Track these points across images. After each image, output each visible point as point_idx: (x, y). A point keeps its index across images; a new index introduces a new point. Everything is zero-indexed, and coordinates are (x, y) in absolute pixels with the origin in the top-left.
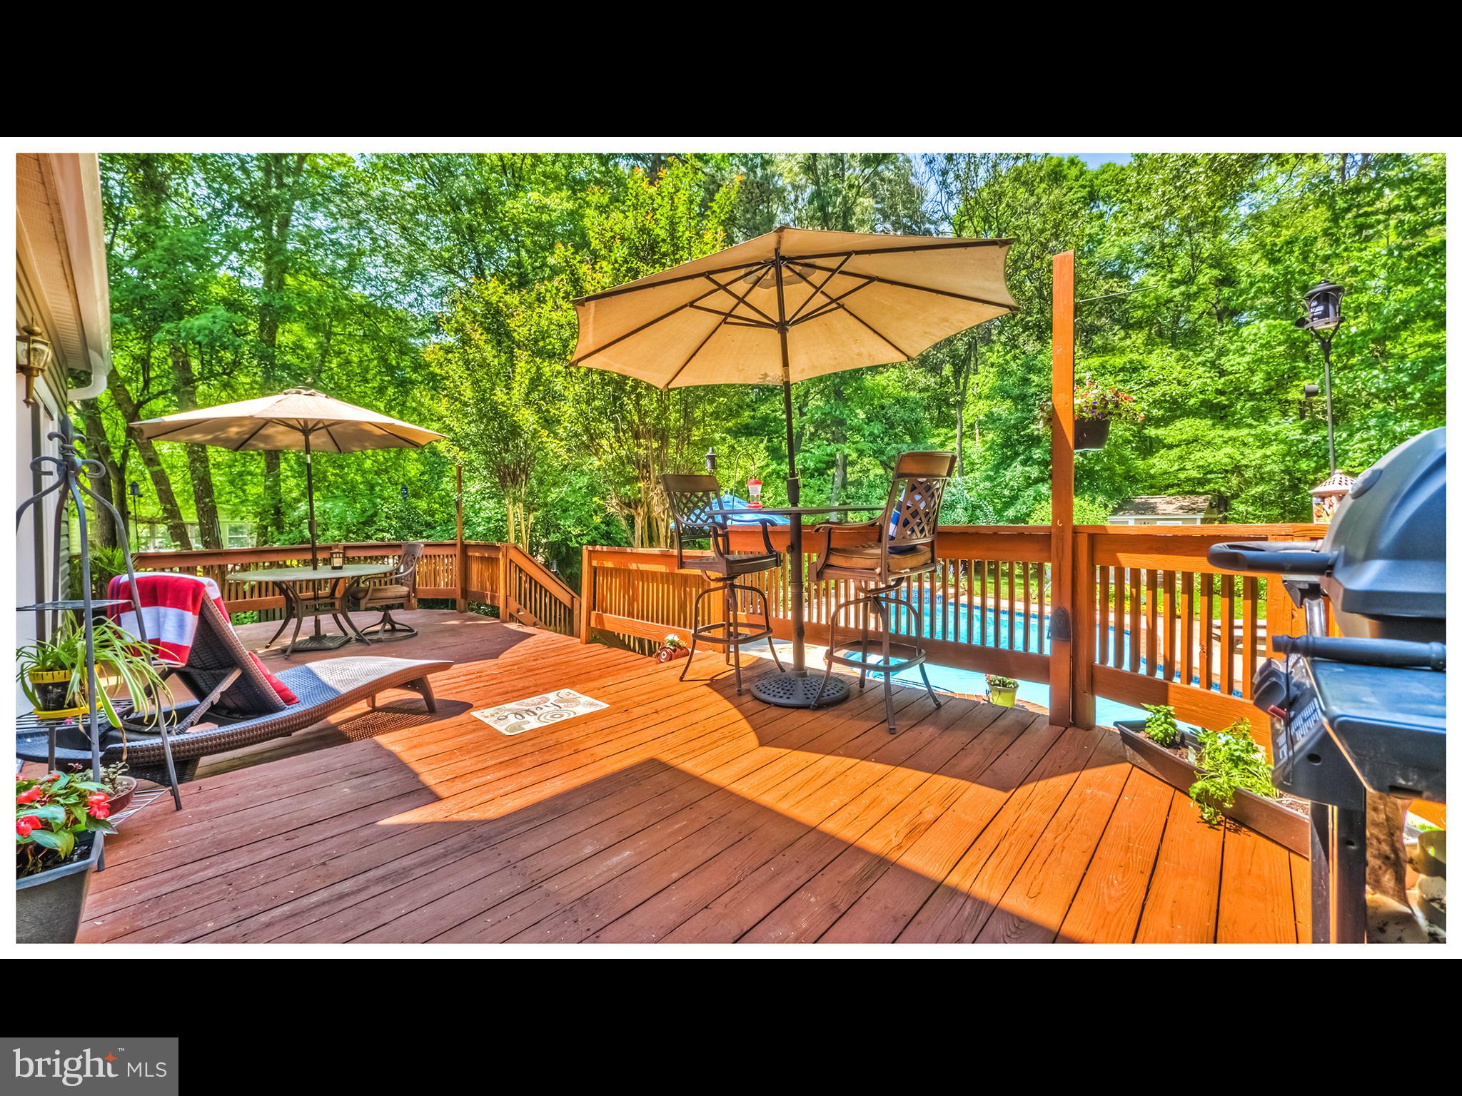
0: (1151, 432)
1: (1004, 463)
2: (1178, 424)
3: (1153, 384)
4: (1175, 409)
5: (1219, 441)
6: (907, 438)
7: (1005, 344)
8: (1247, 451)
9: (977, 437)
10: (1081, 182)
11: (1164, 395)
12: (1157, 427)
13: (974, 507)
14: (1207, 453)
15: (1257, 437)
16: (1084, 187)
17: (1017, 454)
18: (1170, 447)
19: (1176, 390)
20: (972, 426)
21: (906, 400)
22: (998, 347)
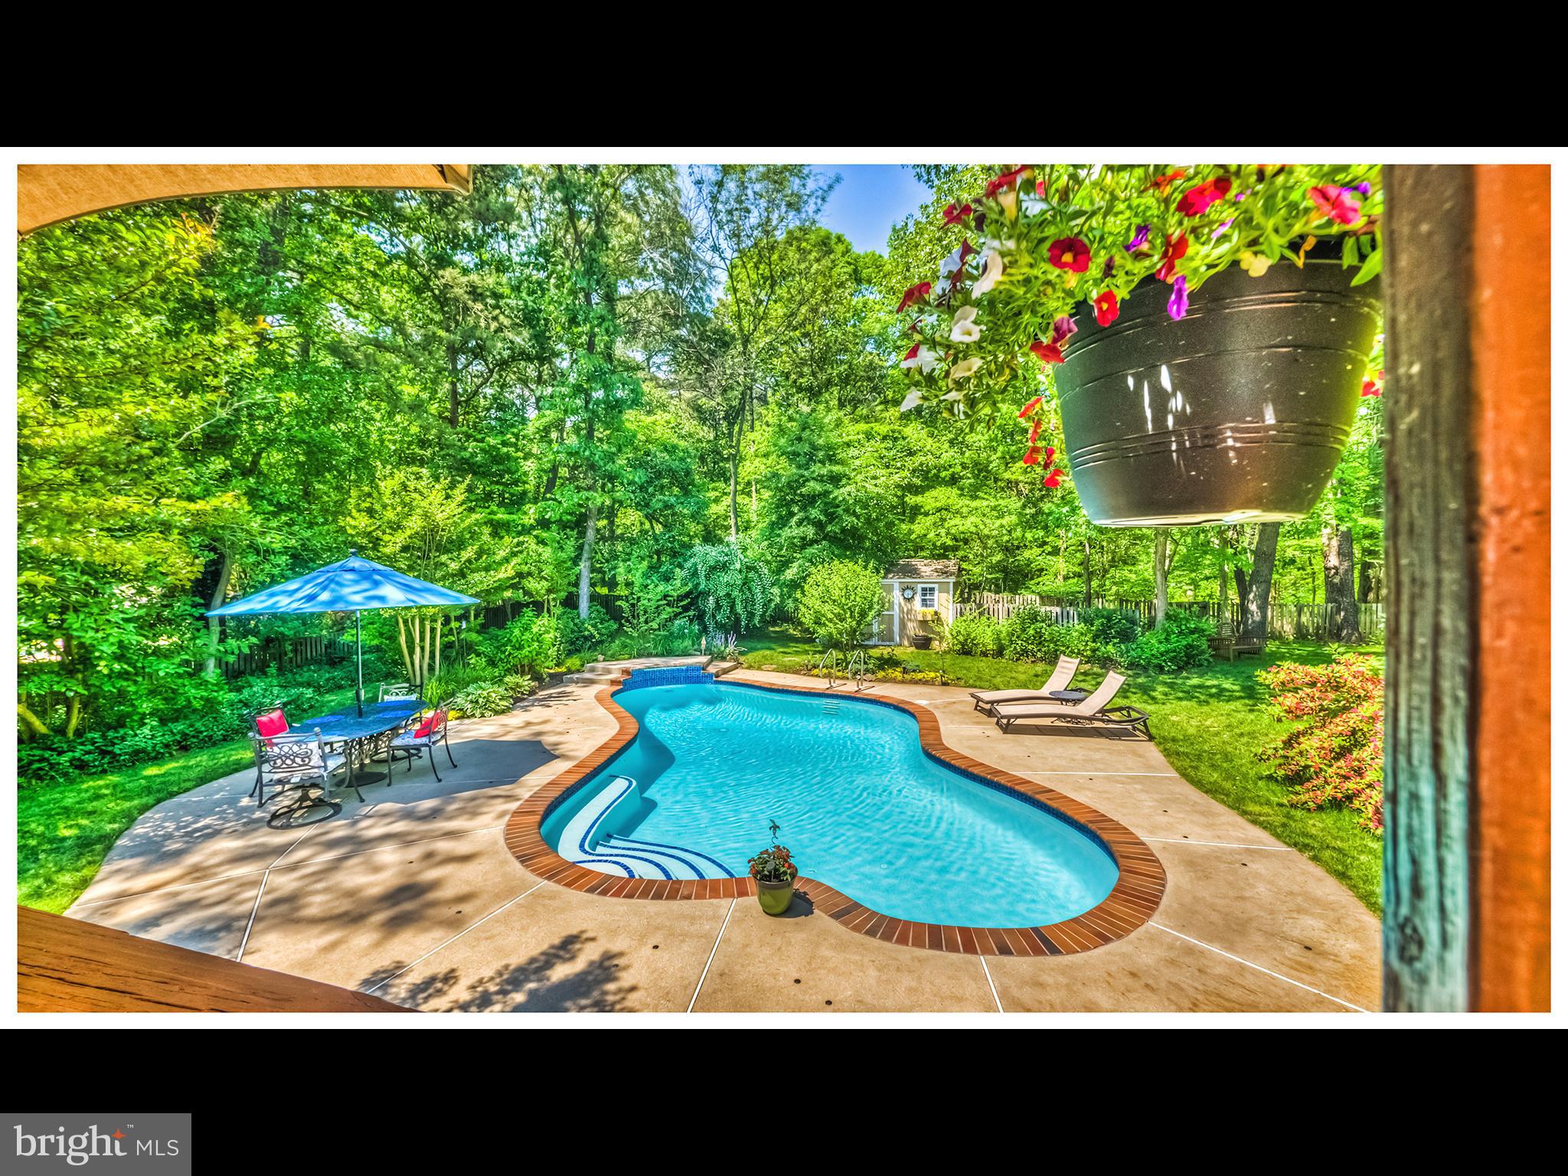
0: (911, 500)
1: (782, 522)
2: (934, 493)
3: (911, 454)
4: (930, 479)
5: (965, 510)
6: (676, 490)
7: (780, 405)
8: (988, 521)
9: (754, 494)
10: (846, 258)
11: (921, 464)
12: (916, 493)
13: (749, 568)
14: (957, 521)
15: (994, 509)
16: (849, 264)
17: (792, 514)
18: (926, 514)
19: (931, 461)
20: (749, 483)
21: (675, 447)
22: (773, 406)
